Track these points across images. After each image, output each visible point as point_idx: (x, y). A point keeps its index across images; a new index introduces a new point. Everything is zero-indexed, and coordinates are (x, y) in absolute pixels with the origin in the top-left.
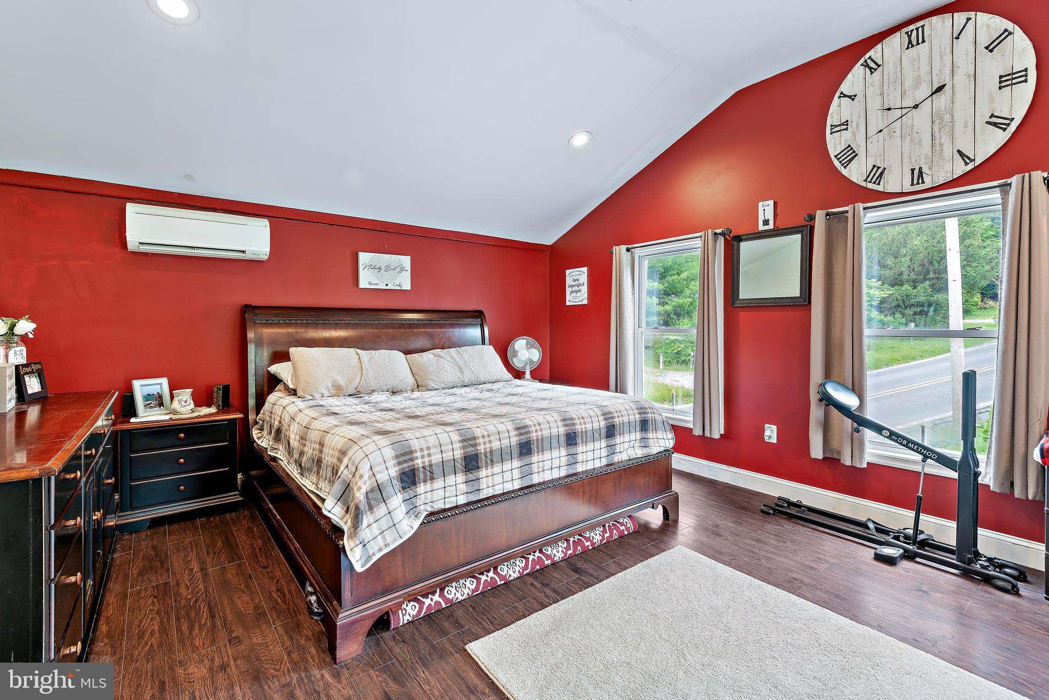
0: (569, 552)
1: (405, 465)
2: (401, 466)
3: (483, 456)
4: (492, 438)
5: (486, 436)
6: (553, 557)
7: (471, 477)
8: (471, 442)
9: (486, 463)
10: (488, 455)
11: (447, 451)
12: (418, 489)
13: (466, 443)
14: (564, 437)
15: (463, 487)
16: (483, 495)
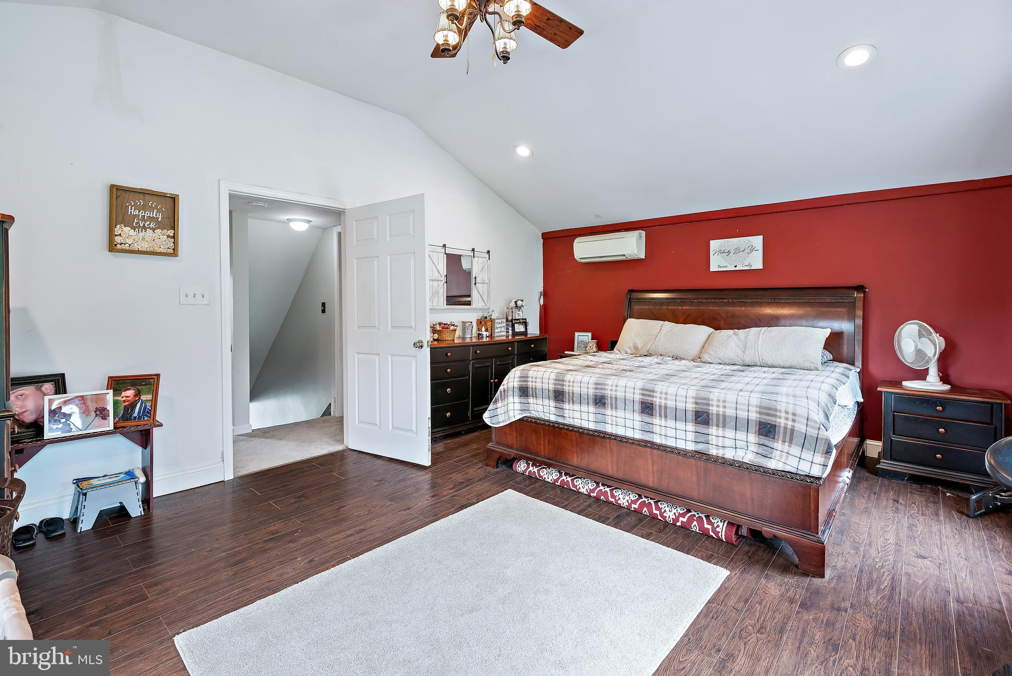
0: (633, 506)
1: (524, 383)
2: (521, 383)
3: (567, 395)
4: (575, 384)
5: (571, 382)
6: (617, 499)
7: (558, 405)
8: (561, 383)
9: (569, 400)
10: (571, 395)
11: (545, 383)
12: (529, 400)
13: (557, 382)
14: (639, 404)
15: (553, 410)
16: (567, 421)
